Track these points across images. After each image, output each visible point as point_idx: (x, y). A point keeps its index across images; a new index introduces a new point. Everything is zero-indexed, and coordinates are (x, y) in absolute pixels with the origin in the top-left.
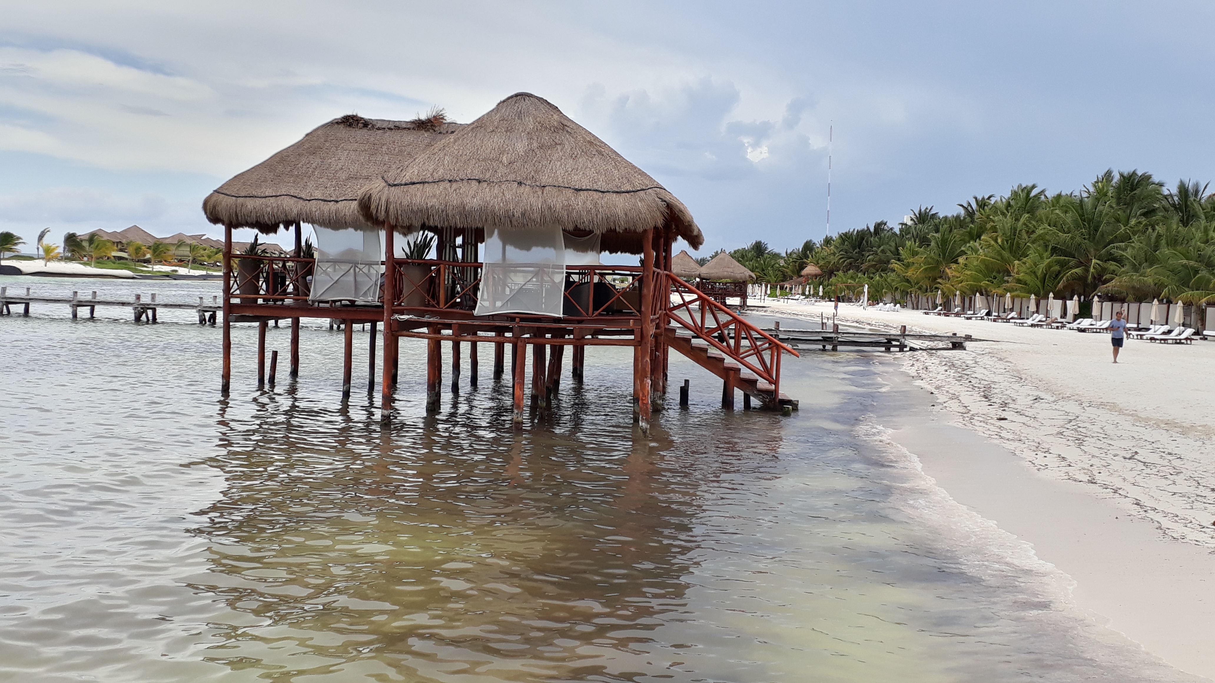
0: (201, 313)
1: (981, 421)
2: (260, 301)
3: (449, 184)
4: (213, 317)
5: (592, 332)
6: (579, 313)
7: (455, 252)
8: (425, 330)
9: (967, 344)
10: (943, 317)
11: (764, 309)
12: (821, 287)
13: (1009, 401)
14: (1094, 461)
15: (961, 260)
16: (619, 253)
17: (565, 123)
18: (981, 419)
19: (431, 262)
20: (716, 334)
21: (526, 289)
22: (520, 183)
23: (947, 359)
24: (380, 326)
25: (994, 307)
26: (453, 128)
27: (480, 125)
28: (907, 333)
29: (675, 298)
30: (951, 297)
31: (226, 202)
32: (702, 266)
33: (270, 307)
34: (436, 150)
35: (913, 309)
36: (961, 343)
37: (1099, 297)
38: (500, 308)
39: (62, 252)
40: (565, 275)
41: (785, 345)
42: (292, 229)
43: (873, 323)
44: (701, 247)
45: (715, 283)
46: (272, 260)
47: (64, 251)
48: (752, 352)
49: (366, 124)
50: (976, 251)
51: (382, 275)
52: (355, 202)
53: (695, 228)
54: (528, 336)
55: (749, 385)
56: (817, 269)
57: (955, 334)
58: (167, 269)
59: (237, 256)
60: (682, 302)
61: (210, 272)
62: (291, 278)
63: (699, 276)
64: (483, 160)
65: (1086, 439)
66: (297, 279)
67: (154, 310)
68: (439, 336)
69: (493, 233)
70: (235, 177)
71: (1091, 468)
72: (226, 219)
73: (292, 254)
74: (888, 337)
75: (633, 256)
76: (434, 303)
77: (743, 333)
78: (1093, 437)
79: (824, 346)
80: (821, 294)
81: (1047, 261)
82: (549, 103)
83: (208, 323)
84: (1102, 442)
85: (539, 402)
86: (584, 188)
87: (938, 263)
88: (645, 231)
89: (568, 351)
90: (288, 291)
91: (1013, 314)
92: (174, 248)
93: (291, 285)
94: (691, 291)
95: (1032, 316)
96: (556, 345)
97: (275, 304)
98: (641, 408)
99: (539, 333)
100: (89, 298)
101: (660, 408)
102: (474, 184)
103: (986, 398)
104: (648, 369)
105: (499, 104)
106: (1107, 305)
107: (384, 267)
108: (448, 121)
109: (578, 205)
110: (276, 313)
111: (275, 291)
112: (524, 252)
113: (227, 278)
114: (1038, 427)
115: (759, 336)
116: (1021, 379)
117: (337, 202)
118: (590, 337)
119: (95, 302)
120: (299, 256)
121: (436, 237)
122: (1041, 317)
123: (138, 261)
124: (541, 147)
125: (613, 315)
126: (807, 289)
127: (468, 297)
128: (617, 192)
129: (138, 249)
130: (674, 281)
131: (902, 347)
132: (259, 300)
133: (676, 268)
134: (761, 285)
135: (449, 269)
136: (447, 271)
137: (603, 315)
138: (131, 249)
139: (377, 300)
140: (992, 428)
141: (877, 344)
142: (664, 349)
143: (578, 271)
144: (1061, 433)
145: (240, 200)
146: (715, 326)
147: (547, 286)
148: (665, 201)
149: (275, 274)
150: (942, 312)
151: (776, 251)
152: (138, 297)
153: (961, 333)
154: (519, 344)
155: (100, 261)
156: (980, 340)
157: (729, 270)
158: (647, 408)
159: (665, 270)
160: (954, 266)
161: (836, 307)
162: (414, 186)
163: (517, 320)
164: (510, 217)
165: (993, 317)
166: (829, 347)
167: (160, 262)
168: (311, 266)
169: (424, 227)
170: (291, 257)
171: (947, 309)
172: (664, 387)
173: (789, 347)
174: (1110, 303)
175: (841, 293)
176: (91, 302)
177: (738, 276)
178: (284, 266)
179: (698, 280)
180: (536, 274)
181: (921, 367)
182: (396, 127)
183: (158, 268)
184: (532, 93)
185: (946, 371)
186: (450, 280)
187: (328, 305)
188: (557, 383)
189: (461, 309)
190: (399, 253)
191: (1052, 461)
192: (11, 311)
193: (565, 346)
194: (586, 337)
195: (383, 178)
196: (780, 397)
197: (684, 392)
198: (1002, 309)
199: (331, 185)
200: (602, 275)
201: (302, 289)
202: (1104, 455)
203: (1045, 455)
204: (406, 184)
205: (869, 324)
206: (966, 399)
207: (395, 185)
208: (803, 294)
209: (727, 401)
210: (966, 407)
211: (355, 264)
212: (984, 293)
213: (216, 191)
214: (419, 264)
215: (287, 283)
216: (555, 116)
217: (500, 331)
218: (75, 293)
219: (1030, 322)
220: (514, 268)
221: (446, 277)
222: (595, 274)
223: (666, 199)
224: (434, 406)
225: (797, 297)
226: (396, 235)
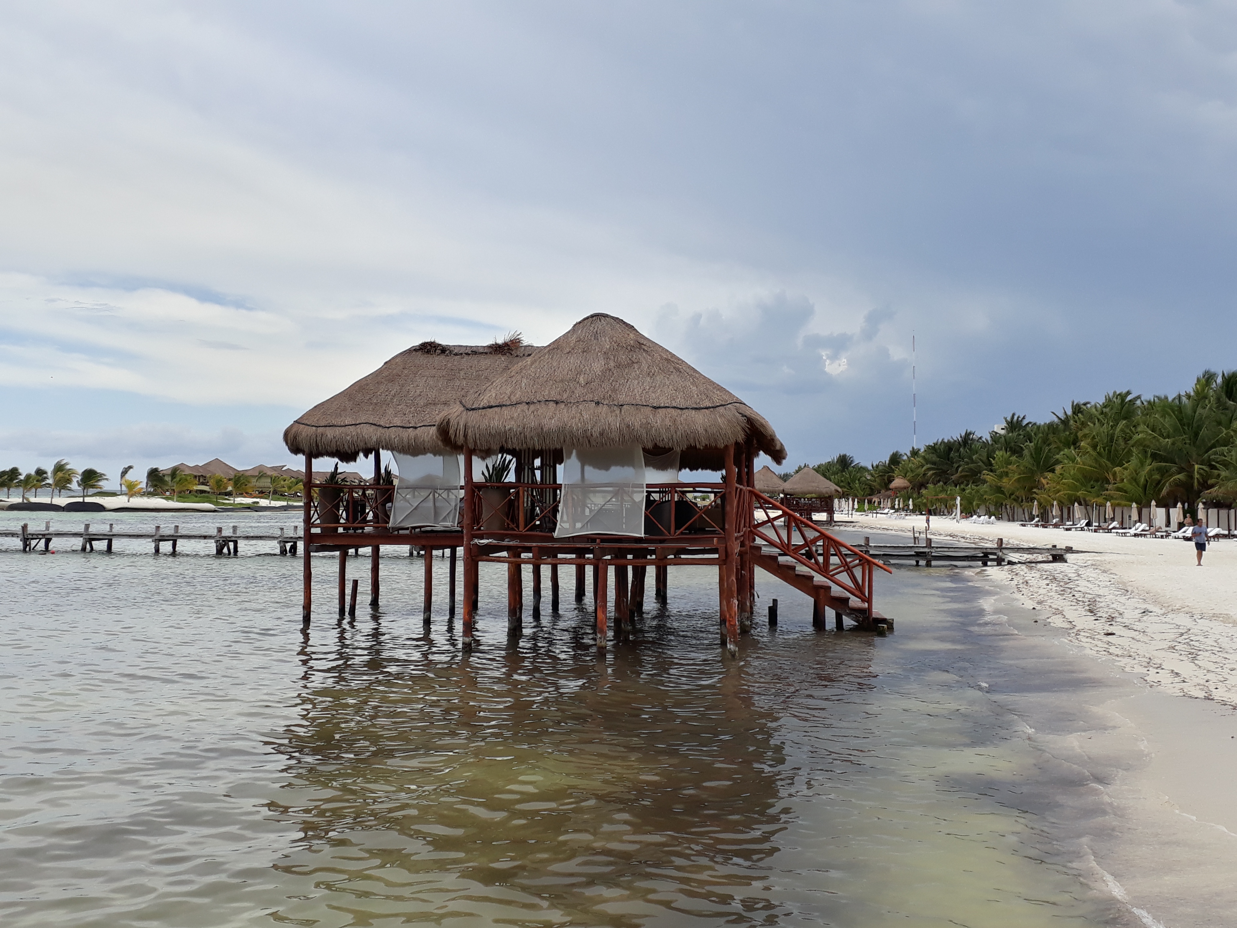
0: (282, 544)
1: (1087, 637)
2: (341, 530)
3: (527, 406)
4: (294, 548)
5: (675, 551)
6: (661, 533)
7: (534, 475)
8: (504, 554)
9: (1069, 556)
10: (1041, 529)
11: (853, 524)
12: (911, 500)
13: (1116, 615)
14: (1209, 676)
15: (1058, 468)
16: (700, 470)
17: (642, 341)
18: (1088, 635)
19: (510, 485)
20: (803, 551)
21: (606, 510)
22: (598, 403)
23: (1048, 573)
24: (460, 551)
25: (1094, 517)
26: (530, 351)
27: (556, 346)
28: (1004, 546)
29: (759, 515)
30: (1048, 508)
31: (306, 432)
32: (785, 481)
33: (351, 536)
34: (512, 374)
35: (1009, 520)
36: (1062, 555)
37: (1204, 503)
38: (580, 529)
39: (145, 487)
40: (645, 494)
41: (876, 561)
42: (372, 457)
43: (968, 536)
44: (784, 461)
45: (800, 499)
46: (352, 489)
47: (147, 486)
48: (842, 568)
49: (444, 350)
50: (1073, 460)
51: (461, 499)
52: (434, 428)
53: (778, 443)
54: (609, 557)
55: (840, 604)
56: (906, 481)
57: (1054, 546)
58: (249, 501)
59: (317, 486)
60: (767, 519)
61: (290, 503)
62: (371, 506)
63: (783, 492)
64: (559, 382)
65: (1199, 653)
66: (377, 506)
67: (236, 543)
68: (519, 560)
69: (571, 453)
70: (315, 407)
71: (1207, 684)
72: (307, 450)
73: (372, 482)
74: (985, 551)
75: (714, 472)
76: (513, 526)
77: (832, 550)
78: (1207, 651)
79: (917, 562)
80: (911, 507)
81: (1148, 468)
82: (624, 323)
83: (288, 554)
84: (1217, 656)
85: (623, 625)
86: (662, 405)
87: (1033, 473)
88: (726, 446)
89: (651, 572)
90: (368, 519)
91: (1115, 524)
92: (254, 480)
93: (371, 512)
94: (775, 508)
95: (1134, 525)
96: (638, 566)
97: (355, 532)
98: (728, 631)
99: (619, 554)
100: (172, 532)
101: (747, 629)
102: (552, 405)
103: (1092, 612)
104: (735, 588)
105: (575, 325)
106: (1213, 512)
107: (463, 491)
108: (525, 344)
109: (657, 422)
110: (356, 541)
111: (355, 519)
112: (603, 472)
113: (307, 508)
114: (1148, 642)
115: (849, 552)
116: (1128, 591)
117: (416, 428)
118: (672, 556)
119: (177, 536)
120: (379, 483)
121: (514, 459)
122: (1144, 526)
123: (220, 494)
124: (618, 366)
125: (695, 533)
126: (897, 503)
127: (547, 519)
128: (696, 409)
129: (219, 482)
130: (758, 497)
131: (999, 562)
132: (339, 528)
133: (759, 484)
134: (848, 499)
135: (528, 491)
136: (526, 493)
137: (686, 534)
138: (212, 482)
139: (456, 525)
140: (1099, 644)
141: (973, 558)
142: (750, 568)
143: (658, 490)
144: (1173, 648)
145: (320, 430)
146: (801, 542)
147: (627, 505)
148: (746, 416)
149: (355, 502)
150: (1040, 524)
151: (863, 464)
152: (220, 530)
153: (1061, 545)
154: (601, 565)
155: (182, 496)
156: (1082, 552)
157: (813, 484)
158: (735, 629)
159: (748, 486)
160: (1050, 475)
161: (928, 521)
162: (491, 410)
163: (598, 541)
164: (588, 438)
165: (1093, 528)
166: (922, 563)
167: (241, 495)
168: (391, 494)
169: (503, 450)
170: (370, 485)
171: (1045, 521)
172: (751, 608)
173: (881, 563)
174: (1215, 510)
175: (933, 506)
176: (173, 536)
177: (824, 491)
178: (364, 494)
179: (782, 495)
180: (615, 494)
181: (1021, 581)
182: (474, 352)
183: (239, 500)
184: (608, 313)
185: (1048, 585)
186: (529, 502)
187: (407, 532)
188: (640, 604)
189: (541, 531)
190: (478, 477)
191: (1165, 677)
192: (94, 547)
193: (647, 567)
194: (669, 557)
195: (461, 402)
196: (874, 616)
197: (773, 611)
198: (1102, 519)
199: (410, 412)
200: (684, 493)
201: (383, 516)
202: (1220, 669)
203: (1157, 671)
204: (484, 408)
205: (963, 538)
206: (1071, 614)
207: (473, 409)
208: (893, 507)
209: (819, 621)
210: (1071, 622)
211: (434, 490)
212: (1083, 502)
213: (296, 422)
214: (498, 487)
215: (367, 511)
216: (632, 335)
217: (581, 553)
218: (158, 528)
219: (1132, 531)
220: (593, 488)
221: (526, 500)
222: (676, 492)
223: (746, 414)
224: (515, 632)
225: (886, 511)
226: (474, 458)
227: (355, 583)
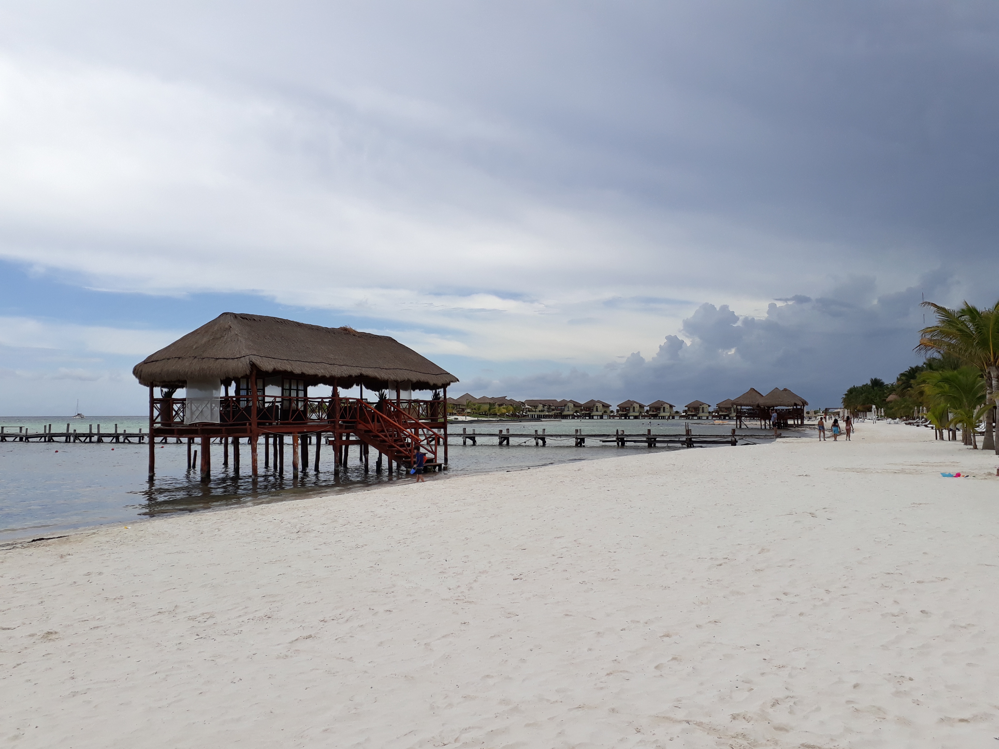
3: (167, 360)
6: (226, 421)
21: (204, 410)
22: (195, 358)
38: (194, 420)
64: (186, 348)
86: (220, 357)
102: (176, 360)
125: (240, 421)
137: (236, 421)
162: (153, 363)
163: (200, 425)
164: (186, 375)
180: (208, 402)
204: (150, 362)
207: (146, 363)
227: (196, 452)
